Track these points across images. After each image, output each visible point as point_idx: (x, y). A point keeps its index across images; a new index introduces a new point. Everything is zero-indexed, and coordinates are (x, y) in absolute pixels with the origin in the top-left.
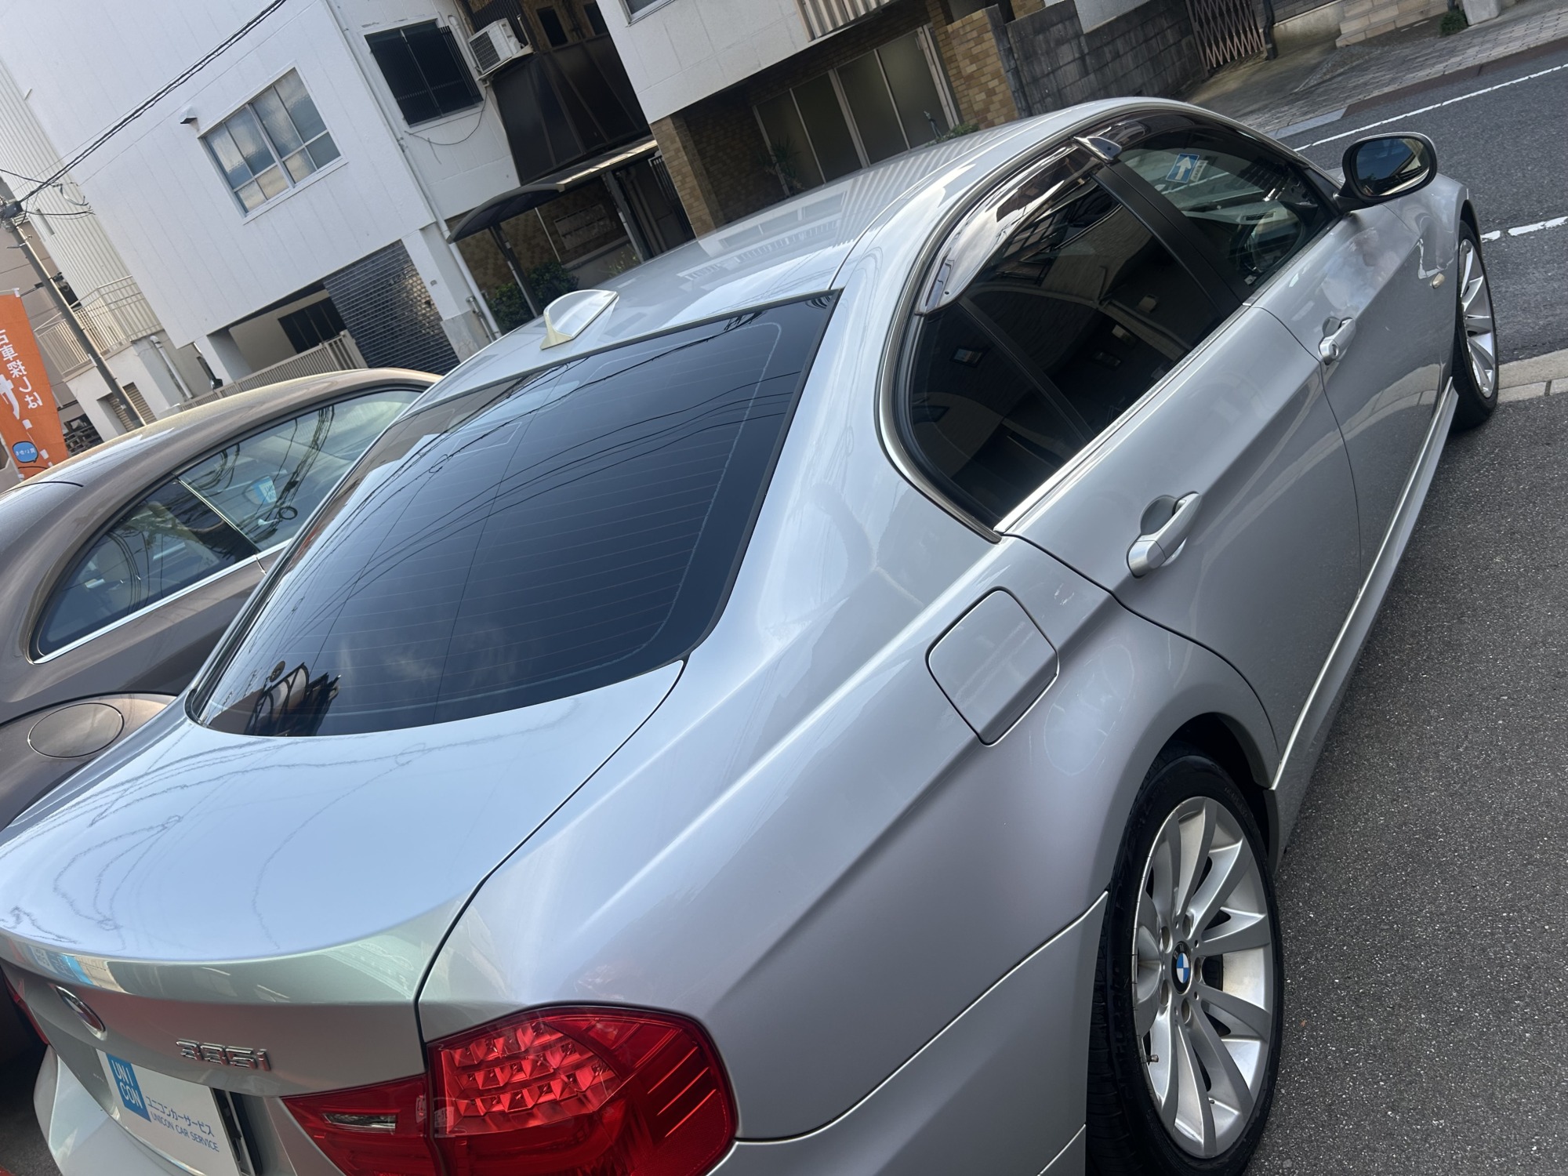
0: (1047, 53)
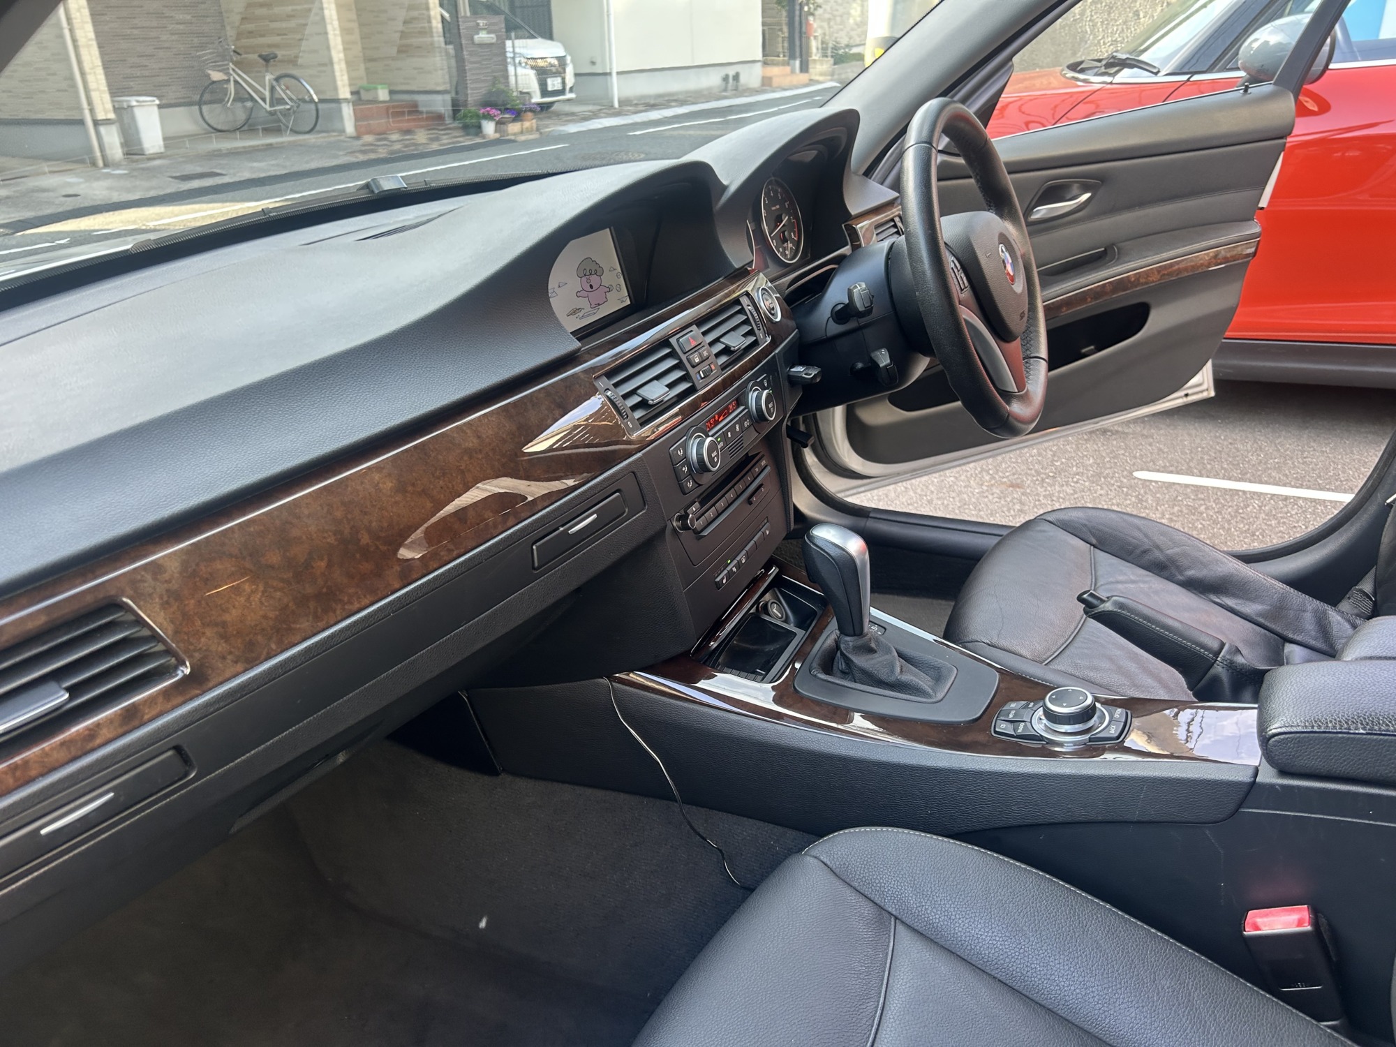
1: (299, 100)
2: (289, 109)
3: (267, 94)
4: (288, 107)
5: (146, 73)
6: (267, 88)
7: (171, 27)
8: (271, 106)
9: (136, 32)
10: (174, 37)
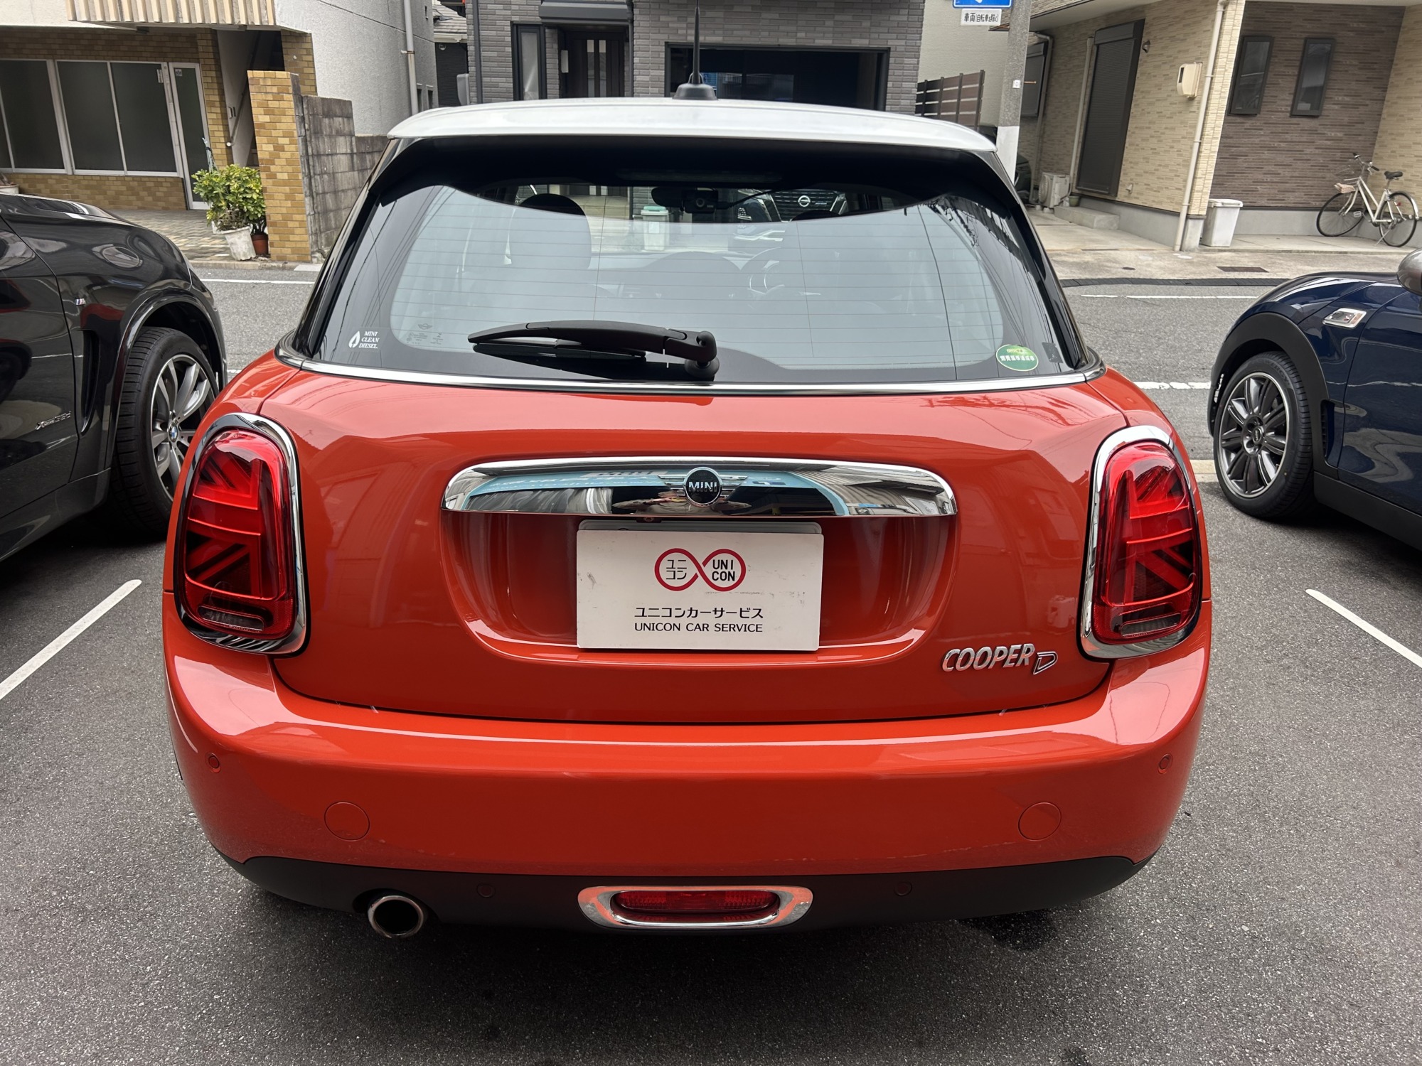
0: (330, 136)
1: (1404, 215)
2: (1389, 223)
3: (1379, 207)
4: (1390, 221)
5: (1276, 180)
6: (1381, 202)
7: (1319, 142)
8: (1378, 218)
9: (1283, 145)
10: (1317, 151)
